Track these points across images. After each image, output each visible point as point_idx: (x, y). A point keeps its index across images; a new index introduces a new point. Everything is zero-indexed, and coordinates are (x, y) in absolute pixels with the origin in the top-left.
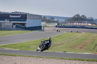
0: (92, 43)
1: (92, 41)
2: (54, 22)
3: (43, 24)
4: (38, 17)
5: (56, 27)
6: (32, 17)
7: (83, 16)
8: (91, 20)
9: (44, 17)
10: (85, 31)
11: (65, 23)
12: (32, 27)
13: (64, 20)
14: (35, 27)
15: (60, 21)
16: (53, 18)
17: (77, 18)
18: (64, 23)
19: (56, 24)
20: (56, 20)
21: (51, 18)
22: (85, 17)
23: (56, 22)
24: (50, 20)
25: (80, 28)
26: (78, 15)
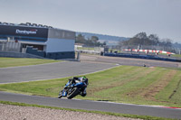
0: (167, 87)
1: (167, 83)
2: (98, 45)
3: (77, 47)
4: (68, 35)
5: (102, 54)
6: (57, 34)
7: (152, 36)
8: (167, 45)
9: (80, 35)
10: (155, 65)
11: (119, 47)
12: (57, 54)
13: (116, 43)
14: (63, 53)
15: (110, 43)
16: (96, 37)
17: (142, 40)
18: (116, 47)
19: (102, 49)
20: (101, 41)
21: (93, 37)
22: (157, 39)
23: (103, 45)
24: (92, 42)
25: (145, 58)
26: (144, 34)
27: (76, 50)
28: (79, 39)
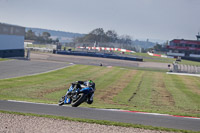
0: (127, 88)
1: (127, 84)
2: (50, 42)
3: (27, 45)
4: (17, 31)
5: (54, 52)
6: (5, 29)
7: (110, 32)
8: (126, 43)
9: (30, 31)
10: (113, 64)
11: (74, 44)
12: (5, 51)
13: (70, 40)
14: (11, 51)
15: (63, 40)
16: (48, 33)
17: (99, 37)
18: (70, 45)
19: (55, 47)
20: (53, 38)
21: (44, 33)
22: (115, 35)
23: (55, 42)
24: (44, 38)
25: (102, 56)
26: (101, 30)
27: (25, 47)
28: (29, 35)
